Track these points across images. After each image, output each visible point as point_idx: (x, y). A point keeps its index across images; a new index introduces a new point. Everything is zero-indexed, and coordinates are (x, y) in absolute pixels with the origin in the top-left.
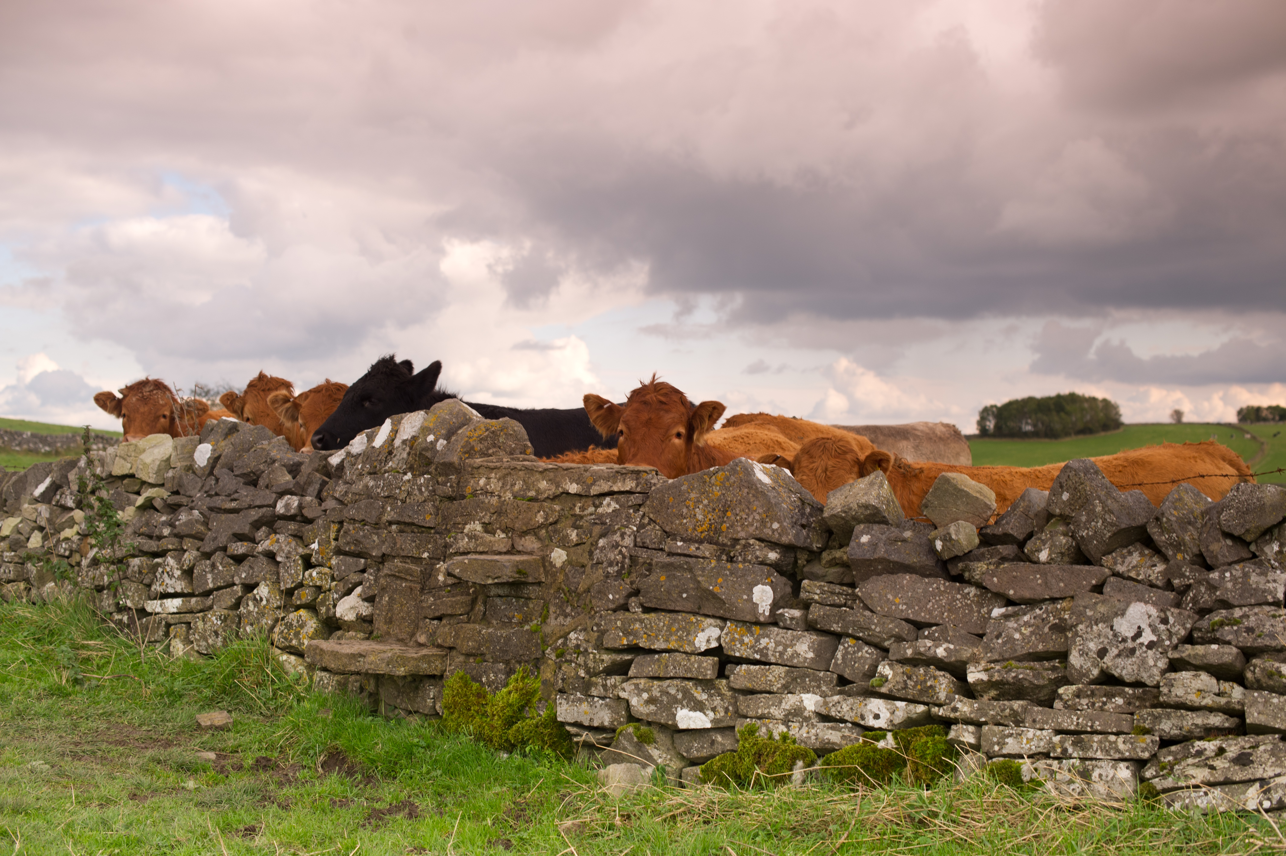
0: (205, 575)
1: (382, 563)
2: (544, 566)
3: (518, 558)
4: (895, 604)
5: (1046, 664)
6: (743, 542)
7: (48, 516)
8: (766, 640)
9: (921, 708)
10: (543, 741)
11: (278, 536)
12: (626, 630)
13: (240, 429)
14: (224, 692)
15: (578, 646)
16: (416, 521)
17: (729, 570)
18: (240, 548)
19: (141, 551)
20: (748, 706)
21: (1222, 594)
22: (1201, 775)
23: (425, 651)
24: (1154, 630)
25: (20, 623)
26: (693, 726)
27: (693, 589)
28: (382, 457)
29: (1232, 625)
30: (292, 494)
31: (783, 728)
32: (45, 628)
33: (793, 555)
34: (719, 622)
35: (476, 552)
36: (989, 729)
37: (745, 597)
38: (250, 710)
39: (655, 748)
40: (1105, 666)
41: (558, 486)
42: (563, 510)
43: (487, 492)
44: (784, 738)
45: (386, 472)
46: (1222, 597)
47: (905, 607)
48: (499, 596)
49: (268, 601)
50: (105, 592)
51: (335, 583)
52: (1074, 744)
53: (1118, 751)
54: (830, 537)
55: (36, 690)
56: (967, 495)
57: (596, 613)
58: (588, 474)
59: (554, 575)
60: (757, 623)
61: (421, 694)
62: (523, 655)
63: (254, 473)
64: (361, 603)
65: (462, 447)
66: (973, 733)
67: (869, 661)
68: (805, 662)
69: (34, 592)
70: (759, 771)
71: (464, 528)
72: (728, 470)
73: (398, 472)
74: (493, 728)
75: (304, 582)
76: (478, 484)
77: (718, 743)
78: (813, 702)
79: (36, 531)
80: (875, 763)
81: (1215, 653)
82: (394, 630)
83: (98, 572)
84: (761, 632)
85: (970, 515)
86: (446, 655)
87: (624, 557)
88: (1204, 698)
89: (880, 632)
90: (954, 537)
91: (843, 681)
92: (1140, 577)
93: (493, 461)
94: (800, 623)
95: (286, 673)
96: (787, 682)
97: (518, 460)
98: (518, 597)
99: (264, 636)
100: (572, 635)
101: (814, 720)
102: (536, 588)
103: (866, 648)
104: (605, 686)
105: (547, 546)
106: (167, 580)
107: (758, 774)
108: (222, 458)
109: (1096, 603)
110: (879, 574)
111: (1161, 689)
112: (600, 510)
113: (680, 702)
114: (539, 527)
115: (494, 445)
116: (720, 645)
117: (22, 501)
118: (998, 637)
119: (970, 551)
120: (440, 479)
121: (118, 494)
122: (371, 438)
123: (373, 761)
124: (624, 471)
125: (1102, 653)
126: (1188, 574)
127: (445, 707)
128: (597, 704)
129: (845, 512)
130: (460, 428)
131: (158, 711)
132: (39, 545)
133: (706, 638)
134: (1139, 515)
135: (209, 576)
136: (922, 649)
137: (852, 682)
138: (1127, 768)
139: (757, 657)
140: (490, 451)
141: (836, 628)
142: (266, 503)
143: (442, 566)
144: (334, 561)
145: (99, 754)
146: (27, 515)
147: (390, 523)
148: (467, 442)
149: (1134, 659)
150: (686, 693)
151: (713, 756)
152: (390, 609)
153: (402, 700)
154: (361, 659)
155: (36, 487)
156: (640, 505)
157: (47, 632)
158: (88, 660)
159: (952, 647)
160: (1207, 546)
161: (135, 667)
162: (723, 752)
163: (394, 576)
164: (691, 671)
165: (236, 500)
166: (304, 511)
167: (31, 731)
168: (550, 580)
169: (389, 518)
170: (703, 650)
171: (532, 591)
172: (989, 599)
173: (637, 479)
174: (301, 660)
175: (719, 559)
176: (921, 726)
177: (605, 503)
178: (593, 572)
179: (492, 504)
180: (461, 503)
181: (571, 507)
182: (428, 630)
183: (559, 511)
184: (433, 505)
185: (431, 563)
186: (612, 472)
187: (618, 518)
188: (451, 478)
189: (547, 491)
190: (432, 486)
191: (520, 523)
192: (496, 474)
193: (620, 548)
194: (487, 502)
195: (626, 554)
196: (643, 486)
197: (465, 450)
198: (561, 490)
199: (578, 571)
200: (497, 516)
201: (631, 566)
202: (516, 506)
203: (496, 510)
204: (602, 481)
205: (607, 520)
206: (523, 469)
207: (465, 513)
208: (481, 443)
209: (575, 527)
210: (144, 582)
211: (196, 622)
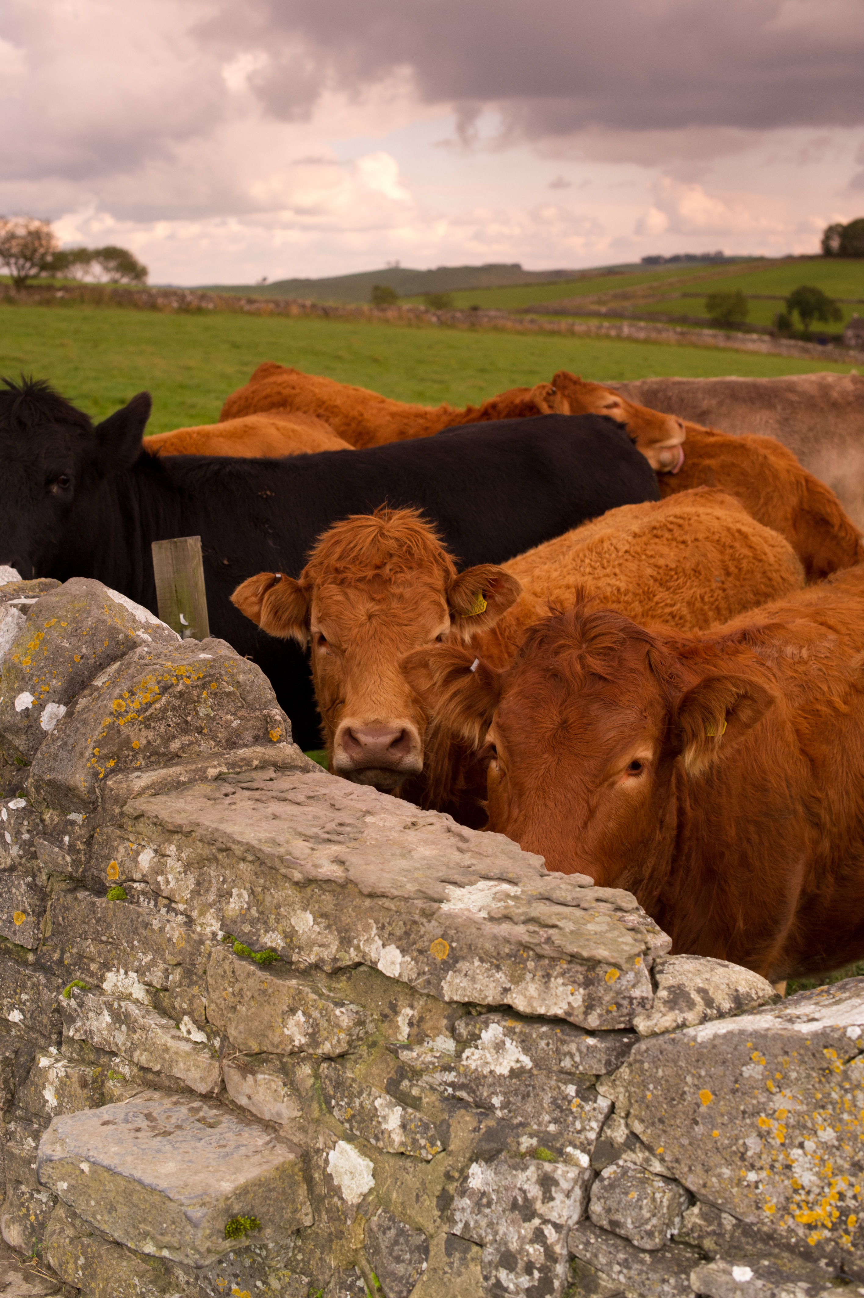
2: (309, 1180)
35: (131, 1062)
41: (346, 941)
42: (361, 1023)
43: (157, 894)
58: (431, 928)
65: (99, 744)
71: (102, 979)
76: (136, 861)
87: (550, 1256)
105: (317, 1121)
112: (473, 1059)
114: (292, 1053)
115: (185, 727)
120: (47, 817)
124: (548, 950)
130: (101, 667)
140: (175, 745)
143: (51, 1063)
148: (111, 727)
156: (598, 1077)
168: (325, 1226)
173: (587, 983)
177: (487, 1036)
178: (451, 1265)
179: (170, 940)
180: (94, 904)
181: (386, 1016)
182: (27, 1216)
183: (349, 1029)
184: (32, 887)
185: (29, 1041)
186: (507, 941)
187: (529, 1108)
188: (73, 823)
189: (316, 949)
190: (28, 831)
191: (241, 1027)
192: (179, 849)
193: (536, 1222)
194: (156, 927)
195: (558, 1249)
196: (609, 1012)
197: (105, 751)
198: (353, 955)
199: (407, 1241)
200: (183, 977)
201: (571, 1285)
202: (229, 973)
203: (179, 959)
204: (477, 963)
205: (496, 1101)
206: (250, 858)
207: (104, 938)
208: (148, 727)
209: (399, 1096)
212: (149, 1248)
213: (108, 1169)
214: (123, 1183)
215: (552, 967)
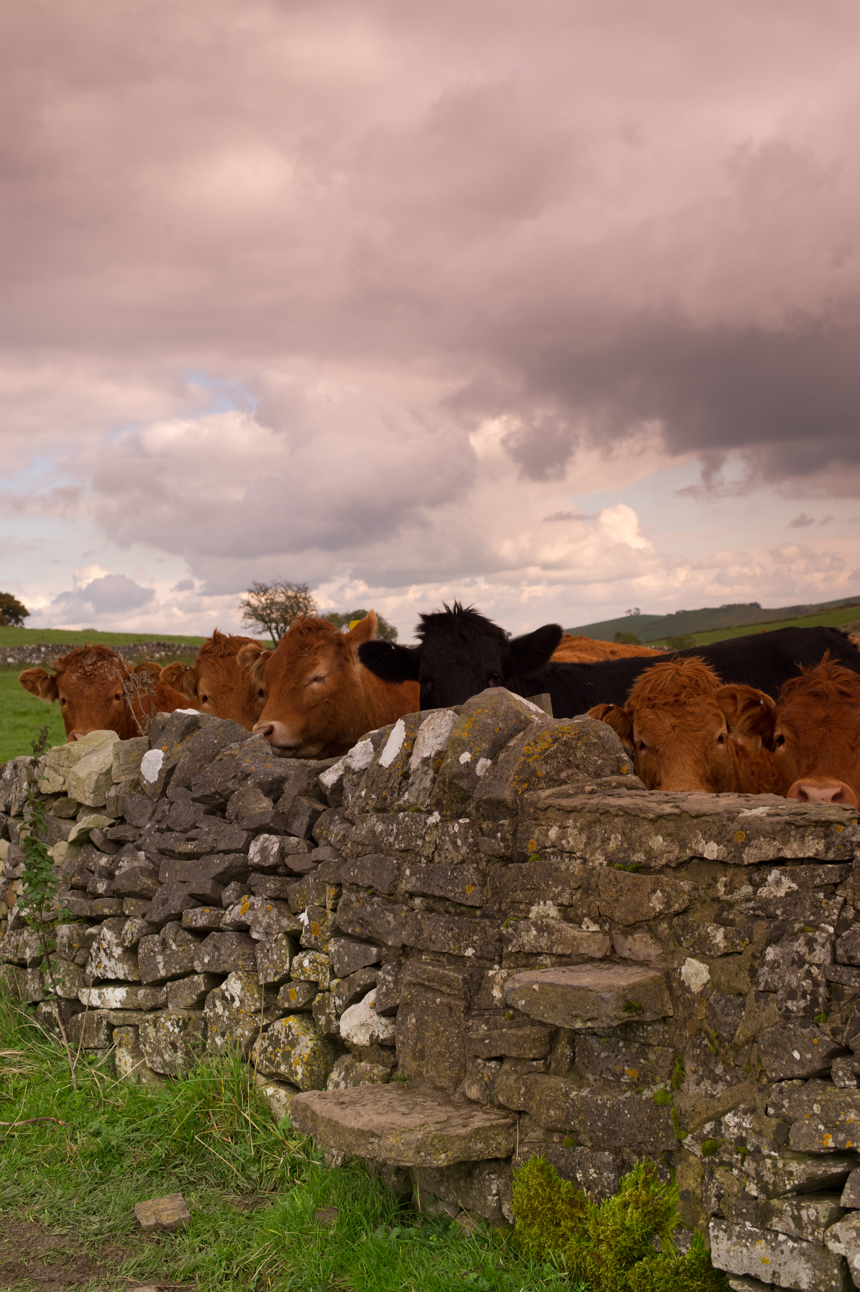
0: (154, 958)
1: (403, 959)
2: (670, 989)
3: (623, 971)
11: (252, 899)
12: (829, 1121)
13: (201, 725)
15: (741, 1141)
16: (450, 895)
18: (200, 917)
19: (71, 914)
23: (479, 1120)
28: (394, 783)
30: (271, 831)
35: (551, 955)
41: (683, 847)
42: (695, 889)
43: (562, 851)
45: (401, 809)
48: (596, 1034)
49: (242, 1001)
50: (29, 970)
51: (336, 981)
57: (771, 1081)
58: (734, 826)
59: (689, 1005)
61: (476, 1186)
62: (645, 1143)
63: (220, 794)
64: (376, 1018)
65: (517, 773)
71: (529, 911)
73: (419, 810)
75: (293, 975)
76: (547, 836)
82: (429, 1073)
83: (21, 938)
86: (514, 1124)
87: (816, 984)
93: (568, 796)
98: (628, 1040)
99: (239, 1054)
100: (729, 1119)
102: (660, 1027)
104: (797, 1219)
105: (673, 952)
106: (105, 961)
108: (177, 771)
112: (763, 892)
114: (655, 918)
115: (569, 764)
120: (484, 826)
122: (379, 745)
124: (802, 822)
127: (518, 1213)
128: (783, 1247)
130: (511, 736)
135: (160, 958)
140: (563, 775)
142: (234, 846)
143: (496, 973)
144: (332, 947)
147: (412, 895)
148: (524, 763)
152: (420, 1038)
153: (447, 1188)
154: (376, 1140)
156: (836, 885)
161: (63, 1098)
163: (423, 985)
165: (193, 839)
166: (289, 861)
168: (681, 1013)
169: (409, 887)
171: (652, 1034)
173: (826, 836)
177: (770, 878)
178: (759, 1007)
179: (573, 874)
180: (520, 867)
181: (710, 885)
182: (482, 1078)
183: (689, 891)
184: (476, 869)
185: (479, 967)
186: (778, 823)
187: (798, 910)
188: (502, 825)
189: (665, 855)
190: (472, 837)
191: (623, 910)
192: (575, 821)
193: (807, 966)
194: (563, 869)
195: (819, 978)
196: (839, 850)
197: (522, 777)
198: (688, 853)
199: (732, 1004)
200: (582, 894)
201: (829, 1000)
202: (613, 880)
203: (580, 883)
204: (762, 839)
205: (778, 912)
206: (621, 813)
207: (529, 887)
208: (546, 763)
209: (721, 922)
210: (76, 960)
211: (145, 1028)
212: (578, 1025)
213: (551, 984)
214: (560, 990)
215: (805, 831)
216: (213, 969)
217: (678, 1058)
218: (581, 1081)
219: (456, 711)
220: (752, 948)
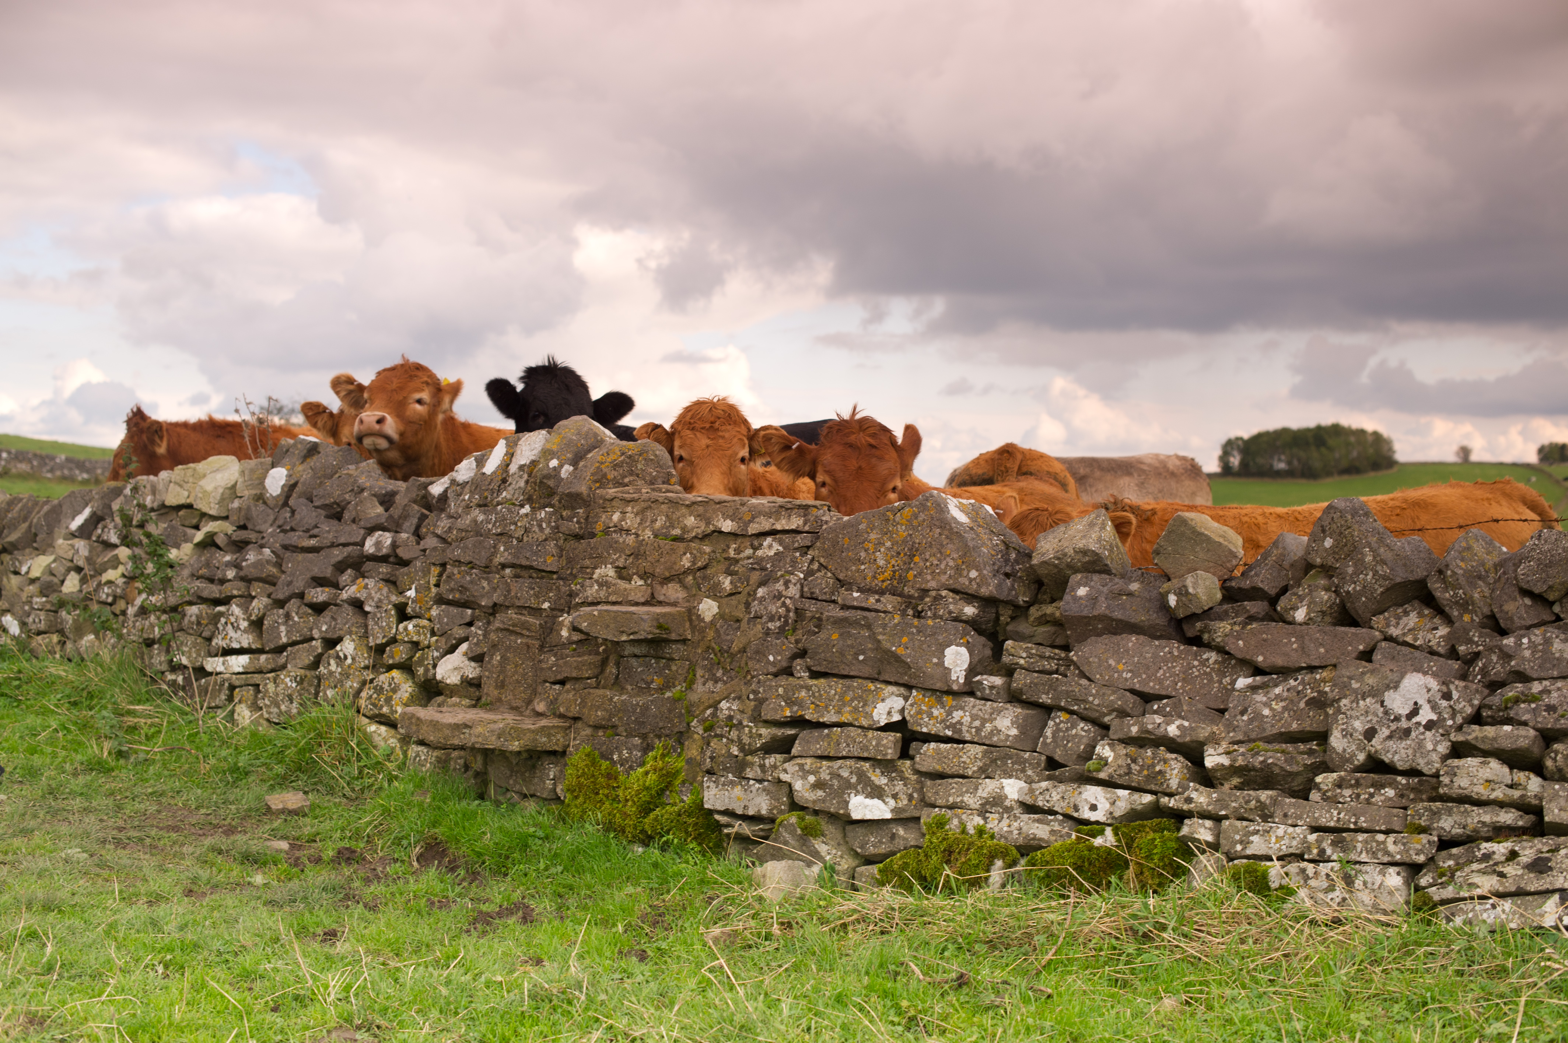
0: (278, 628)
1: (493, 614)
2: (691, 620)
3: (658, 610)
4: (1118, 672)
5: (1302, 747)
6: (933, 593)
7: (86, 553)
8: (960, 713)
9: (1148, 798)
10: (687, 832)
11: (366, 580)
12: (789, 699)
13: (321, 449)
14: (300, 769)
15: (730, 718)
16: (535, 564)
17: (916, 627)
18: (320, 595)
19: (200, 597)
20: (937, 793)
21: (1517, 664)
22: (1487, 883)
23: (544, 722)
24: (1434, 707)
25: (53, 683)
26: (869, 817)
27: (872, 650)
28: (494, 486)
29: (1530, 702)
30: (384, 529)
31: (978, 820)
32: (83, 689)
33: (994, 610)
34: (902, 690)
35: (607, 603)
36: (1230, 825)
37: (935, 660)
38: (331, 791)
39: (823, 842)
40: (1373, 750)
41: (708, 523)
42: (714, 552)
43: (621, 530)
44: (981, 832)
45: (498, 504)
46: (1517, 668)
47: (1129, 675)
48: (636, 656)
49: (353, 659)
50: (156, 646)
51: (435, 638)
52: (1334, 844)
53: (1387, 853)
54: (1039, 589)
55: (72, 764)
56: (1208, 539)
57: (753, 677)
58: (745, 509)
59: (702, 631)
60: (950, 692)
61: (538, 774)
62: (664, 728)
63: (338, 504)
64: (467, 662)
65: (592, 475)
66: (1210, 829)
67: (1085, 740)
68: (1007, 740)
69: (69, 645)
70: (949, 872)
71: (593, 573)
72: (916, 506)
73: (514, 504)
74: (625, 815)
75: (398, 637)
76: (611, 519)
77: (900, 837)
78: (1016, 789)
79: (72, 573)
80: (1090, 864)
81: (1508, 735)
82: (508, 696)
83: (147, 623)
84: (954, 703)
85: (1211, 564)
86: (570, 727)
87: (788, 610)
88: (1493, 790)
89: (1098, 705)
90: (1191, 590)
91: (1052, 764)
92: (1418, 643)
93: (629, 492)
94: (1002, 692)
95: (375, 747)
96: (985, 764)
97: (660, 490)
98: (658, 658)
99: (347, 702)
100: (724, 705)
101: (1017, 811)
102: (681, 647)
103: (1082, 725)
104: (762, 766)
105: (695, 595)
106: (231, 633)
107: (948, 876)
108: (299, 485)
109: (1363, 673)
110: (1099, 635)
111: (1441, 779)
112: (759, 553)
113: (853, 787)
114: (684, 572)
115: (631, 473)
116: (904, 719)
117: (56, 536)
118: (1242, 713)
119: (1211, 608)
120: (564, 514)
121: (173, 528)
122: (480, 462)
123: (479, 855)
124: (789, 506)
125: (1370, 734)
126: (1476, 639)
127: (568, 790)
128: (752, 788)
129: (1058, 559)
130: (589, 451)
131: (218, 791)
132: (76, 589)
133: (887, 710)
134: (1418, 567)
135: (283, 628)
136: (1150, 727)
137: (1064, 766)
138: (1398, 874)
139: (949, 733)
140: (626, 480)
141: (1045, 699)
142: (352, 540)
143: (566, 619)
144: (434, 612)
145: (148, 841)
146: (61, 553)
147: (504, 566)
148: (598, 468)
149: (1408, 742)
150: (862, 776)
151: (893, 853)
152: (503, 671)
153: (515, 781)
154: (467, 731)
155: (73, 519)
156: (808, 547)
157: (85, 694)
158: (134, 728)
159: (1186, 724)
160: (1501, 606)
161: (192, 738)
162: (905, 849)
163: (507, 630)
164: (867, 750)
165: (315, 536)
166: (398, 551)
167: (65, 813)
168: (697, 637)
169: (502, 560)
170: (882, 724)
171: (675, 650)
172: (1233, 667)
173: (805, 515)
174: (393, 731)
175: (904, 614)
176: (1147, 819)
177: (765, 544)
178: (749, 627)
179: (628, 545)
180: (590, 542)
181: (725, 549)
182: (548, 696)
183: (709, 554)
184: (556, 544)
185: (553, 615)
186: (774, 507)
187: (781, 563)
188: (578, 512)
189: (695, 529)
190: (555, 521)
191: (662, 567)
192: (633, 508)
193: (783, 599)
194: (621, 542)
195: (791, 606)
196: (812, 524)
197: (596, 478)
198: (712, 528)
199: (732, 627)
200: (634, 558)
201: (796, 621)
202: (657, 547)
203: (633, 551)
204: (762, 518)
205: (768, 565)
206: (666, 501)
207: (595, 555)
208: (615, 470)
209: (729, 573)
210: (204, 635)
211: (266, 684)
212: (624, 637)
213: (606, 611)
214: (613, 615)
215: (792, 512)
216: (329, 636)
217: (692, 669)
218: (622, 690)
219: (549, 432)
220: (748, 588)
